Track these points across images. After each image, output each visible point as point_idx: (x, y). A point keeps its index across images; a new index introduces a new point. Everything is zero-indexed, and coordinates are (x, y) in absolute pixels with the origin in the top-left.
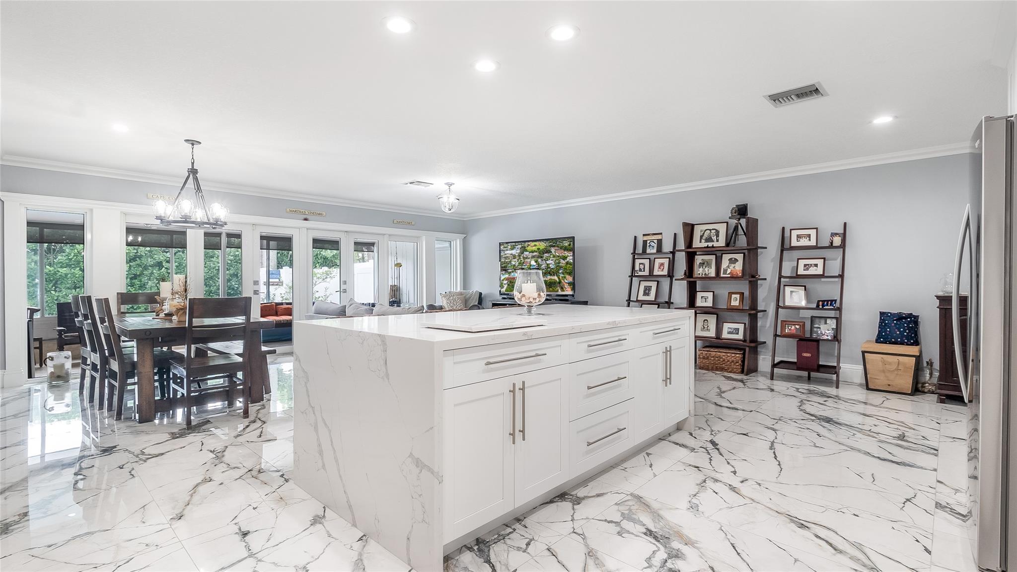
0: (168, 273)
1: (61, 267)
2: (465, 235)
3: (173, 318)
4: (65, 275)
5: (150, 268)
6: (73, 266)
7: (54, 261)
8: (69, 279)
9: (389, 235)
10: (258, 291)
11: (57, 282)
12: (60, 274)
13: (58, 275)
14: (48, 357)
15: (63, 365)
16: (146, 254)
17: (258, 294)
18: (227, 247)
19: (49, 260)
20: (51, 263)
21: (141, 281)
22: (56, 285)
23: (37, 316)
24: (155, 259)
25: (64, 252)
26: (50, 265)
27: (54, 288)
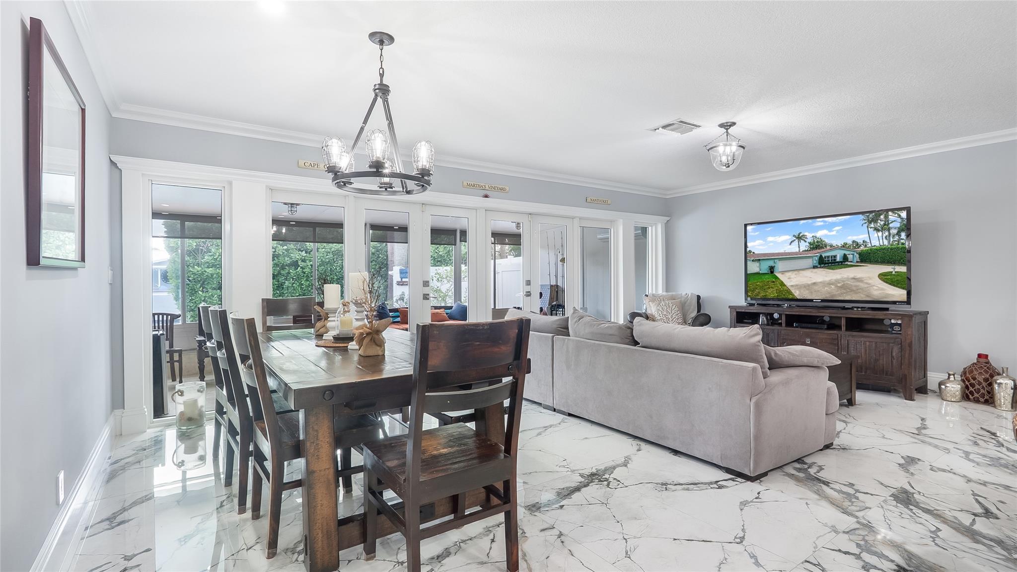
0: (303, 272)
1: (208, 267)
2: (668, 218)
3: (349, 347)
4: (212, 275)
5: (287, 267)
6: (218, 266)
7: (201, 262)
8: (215, 280)
9: (580, 219)
10: (428, 295)
11: (204, 282)
12: (206, 274)
13: (205, 275)
14: (177, 391)
15: (195, 402)
16: (283, 253)
17: (428, 299)
18: (372, 241)
19: (197, 260)
20: (199, 264)
21: (278, 281)
22: (203, 286)
23: (179, 322)
24: (291, 258)
25: (210, 252)
26: (198, 265)
27: (201, 288)
